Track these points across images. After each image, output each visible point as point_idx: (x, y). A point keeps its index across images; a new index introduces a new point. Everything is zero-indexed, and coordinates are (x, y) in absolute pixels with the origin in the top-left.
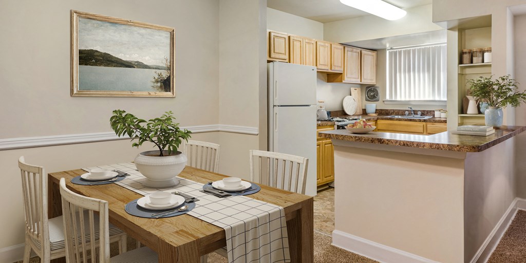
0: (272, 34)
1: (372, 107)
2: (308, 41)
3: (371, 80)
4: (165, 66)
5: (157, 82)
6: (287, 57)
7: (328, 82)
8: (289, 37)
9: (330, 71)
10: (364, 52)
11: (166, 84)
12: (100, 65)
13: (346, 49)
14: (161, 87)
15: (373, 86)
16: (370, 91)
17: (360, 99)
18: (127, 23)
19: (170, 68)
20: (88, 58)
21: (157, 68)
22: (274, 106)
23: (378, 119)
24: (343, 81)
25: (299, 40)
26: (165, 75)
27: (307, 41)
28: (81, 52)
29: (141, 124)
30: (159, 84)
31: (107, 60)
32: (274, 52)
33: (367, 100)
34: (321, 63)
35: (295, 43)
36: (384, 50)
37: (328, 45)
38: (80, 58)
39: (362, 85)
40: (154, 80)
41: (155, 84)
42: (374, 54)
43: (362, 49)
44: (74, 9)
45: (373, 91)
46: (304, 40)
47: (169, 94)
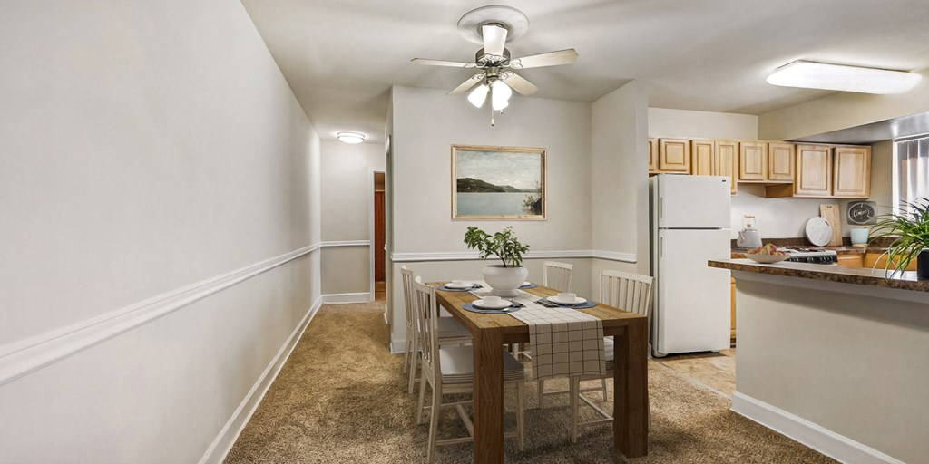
0: (663, 141)
1: (861, 235)
2: (724, 144)
3: (856, 191)
4: (535, 188)
5: (528, 205)
6: (687, 167)
7: (767, 198)
8: (691, 142)
9: (766, 181)
10: (839, 149)
11: (537, 207)
12: (474, 191)
13: (800, 148)
14: (531, 209)
15: (863, 200)
16: (857, 208)
17: (838, 221)
18: (499, 150)
19: (541, 191)
20: (464, 186)
21: (528, 191)
22: (659, 229)
23: (867, 251)
24: (794, 195)
25: (708, 143)
26: (535, 197)
27: (721, 143)
28: (459, 181)
29: (488, 239)
30: (529, 207)
31: (481, 187)
32: (666, 163)
33: (850, 223)
34: (748, 171)
35: (701, 148)
36: (888, 142)
37: (763, 145)
38: (458, 186)
39: (839, 201)
40: (524, 204)
41: (526, 208)
42: (865, 150)
43: (835, 145)
44: (455, 143)
45: (863, 209)
46: (717, 143)
47: (540, 217)
